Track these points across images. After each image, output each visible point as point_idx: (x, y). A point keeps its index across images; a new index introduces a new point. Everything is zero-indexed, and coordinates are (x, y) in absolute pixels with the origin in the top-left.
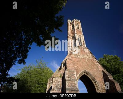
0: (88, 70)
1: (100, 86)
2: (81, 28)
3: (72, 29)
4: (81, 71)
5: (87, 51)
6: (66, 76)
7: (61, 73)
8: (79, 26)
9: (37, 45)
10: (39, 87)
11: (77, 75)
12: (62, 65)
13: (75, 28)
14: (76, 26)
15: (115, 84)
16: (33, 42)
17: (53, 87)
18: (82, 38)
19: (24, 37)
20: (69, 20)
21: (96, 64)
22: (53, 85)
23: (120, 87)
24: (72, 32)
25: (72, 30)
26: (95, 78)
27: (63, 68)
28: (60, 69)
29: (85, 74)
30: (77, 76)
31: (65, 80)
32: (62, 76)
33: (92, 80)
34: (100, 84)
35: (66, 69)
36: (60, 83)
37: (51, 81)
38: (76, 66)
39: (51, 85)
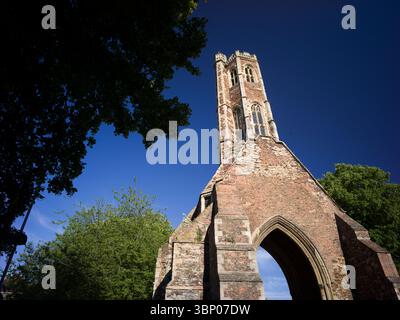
0: (288, 214)
1: (329, 264)
2: (262, 80)
3: (231, 83)
4: (267, 217)
5: (282, 152)
6: (218, 234)
7: (201, 226)
8: (254, 73)
9: (118, 132)
10: (129, 275)
11: (252, 231)
12: (203, 200)
13: (242, 80)
14: (244, 73)
15: (380, 256)
16: (103, 123)
17: (174, 274)
18: (266, 111)
19: (69, 104)
20: (219, 56)
21: (314, 194)
22: (174, 268)
23: (394, 266)
24: (231, 94)
25: (231, 86)
26: (313, 239)
27: (206, 211)
28: (197, 213)
29: (277, 226)
30: (252, 236)
31: (215, 249)
32: (204, 237)
33: (301, 246)
34: (328, 260)
35: (215, 211)
36: (199, 260)
37: (168, 253)
38: (248, 204)
39: (169, 269)
